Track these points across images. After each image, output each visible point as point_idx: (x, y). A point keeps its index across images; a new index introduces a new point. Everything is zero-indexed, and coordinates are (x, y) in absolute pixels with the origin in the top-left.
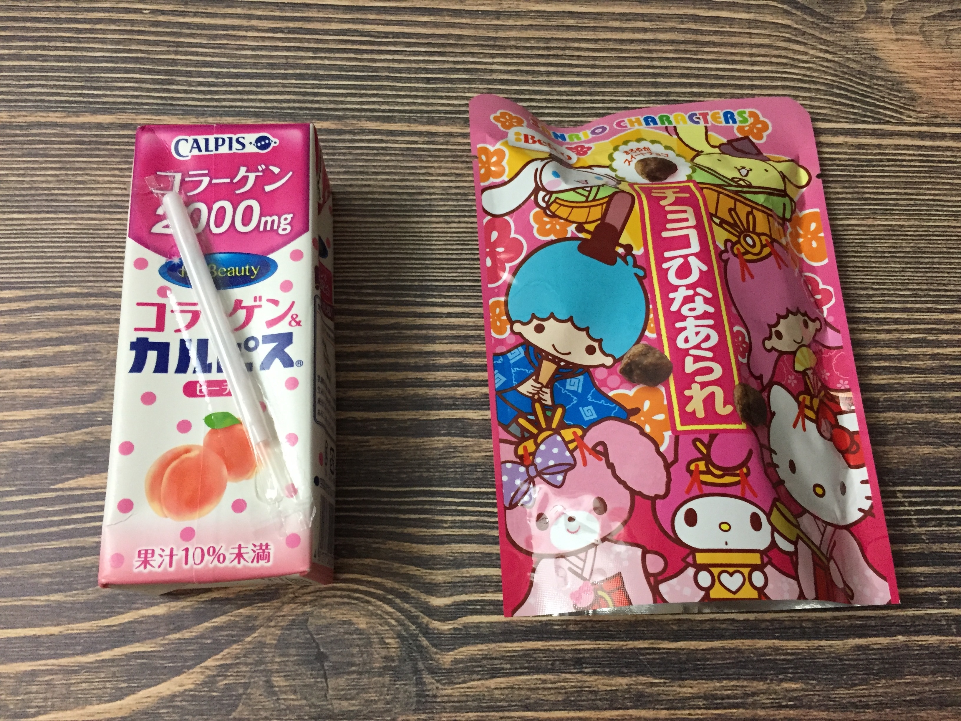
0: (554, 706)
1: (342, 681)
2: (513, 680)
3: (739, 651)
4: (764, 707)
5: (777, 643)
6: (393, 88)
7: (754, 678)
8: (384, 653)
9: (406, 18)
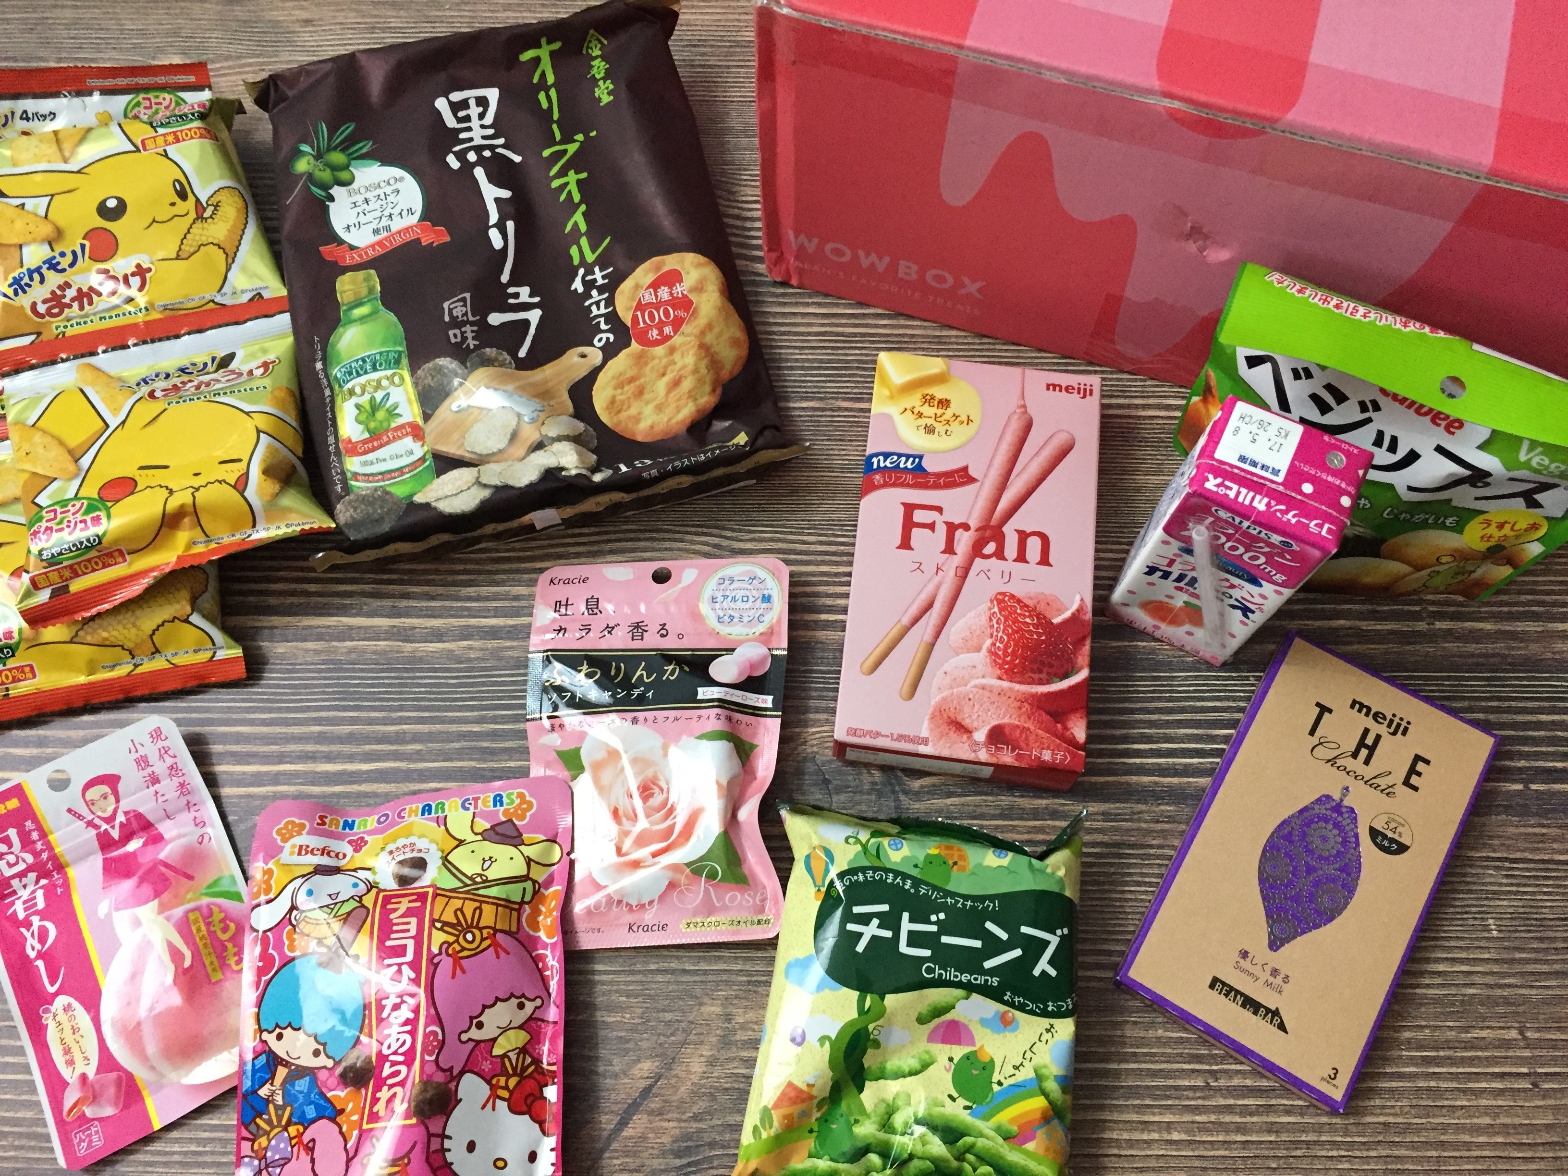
0: (993, 817)
1: (843, 797)
2: (963, 800)
3: (1128, 784)
4: (1146, 822)
5: (1156, 779)
6: (861, 376)
7: (1138, 802)
8: (870, 779)
9: (870, 321)
